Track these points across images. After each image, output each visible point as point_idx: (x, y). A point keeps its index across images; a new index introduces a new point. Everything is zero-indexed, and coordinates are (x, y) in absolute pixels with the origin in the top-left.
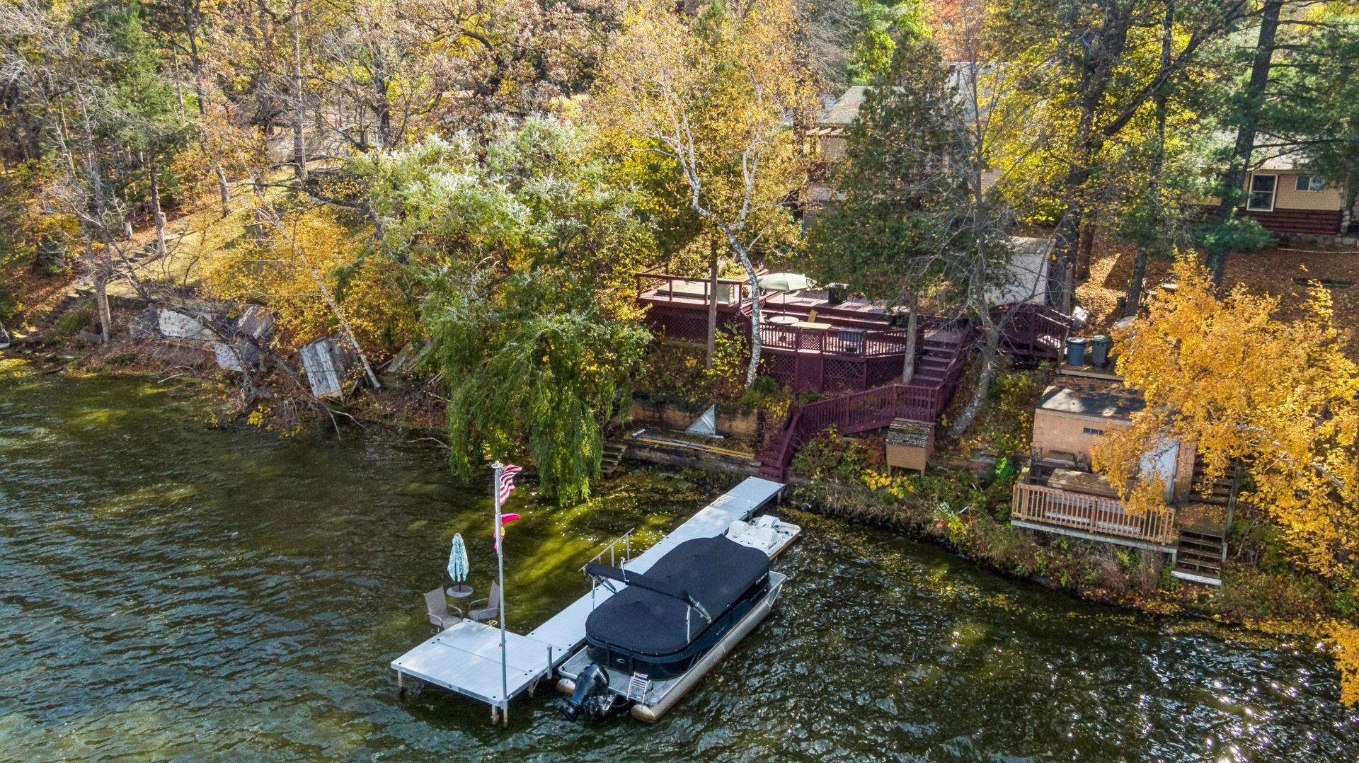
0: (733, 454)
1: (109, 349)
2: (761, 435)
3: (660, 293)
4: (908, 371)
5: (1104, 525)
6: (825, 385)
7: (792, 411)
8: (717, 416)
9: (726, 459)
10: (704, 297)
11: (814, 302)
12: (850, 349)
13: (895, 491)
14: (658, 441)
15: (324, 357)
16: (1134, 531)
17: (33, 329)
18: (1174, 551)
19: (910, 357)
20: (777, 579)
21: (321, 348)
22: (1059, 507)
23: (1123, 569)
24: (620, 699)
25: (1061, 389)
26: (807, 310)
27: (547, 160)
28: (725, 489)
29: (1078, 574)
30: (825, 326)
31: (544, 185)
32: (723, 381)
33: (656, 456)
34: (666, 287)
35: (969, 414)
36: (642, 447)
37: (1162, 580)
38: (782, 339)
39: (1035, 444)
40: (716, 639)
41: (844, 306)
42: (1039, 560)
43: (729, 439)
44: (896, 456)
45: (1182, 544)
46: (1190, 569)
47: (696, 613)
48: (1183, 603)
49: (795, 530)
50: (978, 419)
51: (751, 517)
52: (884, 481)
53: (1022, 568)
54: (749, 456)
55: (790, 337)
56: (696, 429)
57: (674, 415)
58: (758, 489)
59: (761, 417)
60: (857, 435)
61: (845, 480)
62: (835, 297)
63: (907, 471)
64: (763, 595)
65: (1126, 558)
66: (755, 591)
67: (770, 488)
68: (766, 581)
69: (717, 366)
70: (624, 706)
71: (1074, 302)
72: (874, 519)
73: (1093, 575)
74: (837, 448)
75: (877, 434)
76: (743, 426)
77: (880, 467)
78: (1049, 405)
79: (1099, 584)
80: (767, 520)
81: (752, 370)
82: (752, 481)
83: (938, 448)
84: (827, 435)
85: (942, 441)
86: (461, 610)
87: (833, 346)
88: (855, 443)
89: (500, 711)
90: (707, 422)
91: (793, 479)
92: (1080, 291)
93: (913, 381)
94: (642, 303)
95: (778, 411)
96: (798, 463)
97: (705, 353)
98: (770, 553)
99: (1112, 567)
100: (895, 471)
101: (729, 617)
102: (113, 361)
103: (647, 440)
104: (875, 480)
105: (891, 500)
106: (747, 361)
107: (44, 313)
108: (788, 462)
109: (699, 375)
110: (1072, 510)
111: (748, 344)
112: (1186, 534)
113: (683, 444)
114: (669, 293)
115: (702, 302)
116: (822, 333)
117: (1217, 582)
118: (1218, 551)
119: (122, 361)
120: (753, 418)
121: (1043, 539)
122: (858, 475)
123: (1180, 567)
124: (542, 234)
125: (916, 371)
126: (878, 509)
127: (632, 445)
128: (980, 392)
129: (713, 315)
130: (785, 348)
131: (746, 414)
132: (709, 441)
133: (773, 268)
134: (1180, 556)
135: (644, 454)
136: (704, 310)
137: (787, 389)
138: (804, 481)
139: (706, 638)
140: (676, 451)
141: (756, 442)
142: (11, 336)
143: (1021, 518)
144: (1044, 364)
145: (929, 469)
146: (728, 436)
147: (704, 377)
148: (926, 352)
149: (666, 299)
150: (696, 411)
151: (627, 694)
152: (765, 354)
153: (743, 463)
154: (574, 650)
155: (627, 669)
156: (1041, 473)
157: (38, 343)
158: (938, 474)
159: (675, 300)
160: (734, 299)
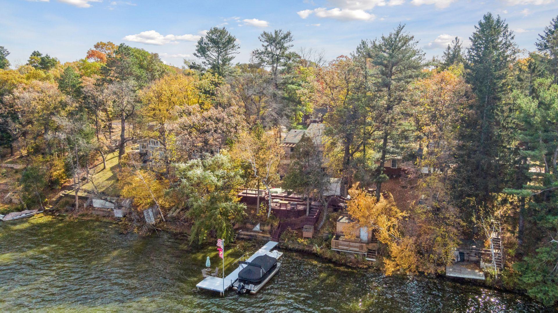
0: (265, 235)
1: (79, 212)
2: (272, 231)
3: (243, 193)
4: (308, 213)
5: (351, 249)
6: (287, 217)
7: (280, 224)
8: (260, 226)
9: (264, 237)
10: (255, 194)
11: (284, 195)
12: (293, 208)
13: (305, 243)
14: (246, 233)
15: (151, 214)
16: (357, 249)
17: (51, 206)
18: (366, 254)
19: (308, 210)
20: (279, 265)
21: (150, 210)
22: (342, 245)
23: (355, 258)
24: (247, 290)
25: (343, 217)
26: (282, 197)
27: (220, 166)
28: (263, 245)
29: (346, 261)
30: (287, 202)
31: (220, 172)
32: (262, 216)
33: (245, 237)
34: (245, 191)
35: (322, 223)
36: (242, 234)
37: (364, 261)
38: (276, 205)
39: (337, 230)
40: (267, 277)
41: (291, 196)
42: (338, 258)
43: (264, 231)
44: (305, 234)
45: (368, 252)
46: (370, 257)
47: (262, 271)
48: (368, 265)
49: (282, 253)
50: (324, 224)
51: (272, 250)
52: (302, 241)
53: (334, 260)
54: (269, 236)
55: (278, 205)
56: (255, 229)
57: (249, 226)
58: (273, 244)
59: (272, 226)
60: (296, 229)
61: (293, 241)
62: (289, 193)
63: (308, 238)
64: (275, 268)
65: (356, 256)
66: (274, 267)
67: (275, 244)
68: (276, 265)
69: (260, 213)
70: (248, 291)
71: (348, 194)
72: (300, 250)
73: (349, 260)
74: (291, 233)
75: (300, 229)
76: (267, 228)
77: (302, 237)
78: (341, 221)
79: (350, 262)
80: (275, 251)
81: (269, 213)
82: (270, 242)
83: (315, 232)
84: (288, 230)
85: (316, 230)
86: (209, 274)
87: (289, 207)
88: (295, 232)
89: (222, 293)
90: (258, 227)
91: (280, 241)
92: (349, 191)
93: (309, 216)
94: (239, 196)
95: (276, 224)
96: (282, 236)
97: (256, 209)
98: (277, 258)
99: (353, 258)
100: (305, 238)
101: (269, 272)
102: (80, 216)
103: (243, 233)
104: (300, 240)
105: (304, 245)
106: (268, 211)
107: (53, 201)
108: (279, 236)
109: (255, 215)
110: (344, 245)
111: (268, 207)
112: (369, 250)
113: (252, 233)
114: (246, 193)
115: (255, 196)
116: (286, 204)
117: (375, 260)
118: (375, 253)
119: (83, 215)
120: (270, 226)
121: (338, 252)
122: (296, 239)
123: (367, 257)
124: (220, 184)
125: (309, 213)
126: (301, 248)
127: (239, 234)
128: (324, 218)
129: (258, 200)
130: (277, 208)
131: (268, 225)
132: (259, 232)
133: (273, 187)
134: (367, 255)
135: (242, 236)
136: (256, 198)
137: (278, 218)
138: (283, 241)
139: (265, 276)
140: (250, 235)
141: (270, 232)
142: (44, 208)
143: (333, 248)
144: (340, 210)
145: (313, 237)
146: (263, 231)
147: (257, 216)
148: (312, 208)
149: (245, 195)
150: (254, 225)
151: (249, 289)
152: (272, 209)
153: (268, 238)
154: (236, 281)
155: (248, 284)
156: (338, 237)
157: (53, 210)
158: (315, 238)
159: (248, 195)
160: (263, 195)
